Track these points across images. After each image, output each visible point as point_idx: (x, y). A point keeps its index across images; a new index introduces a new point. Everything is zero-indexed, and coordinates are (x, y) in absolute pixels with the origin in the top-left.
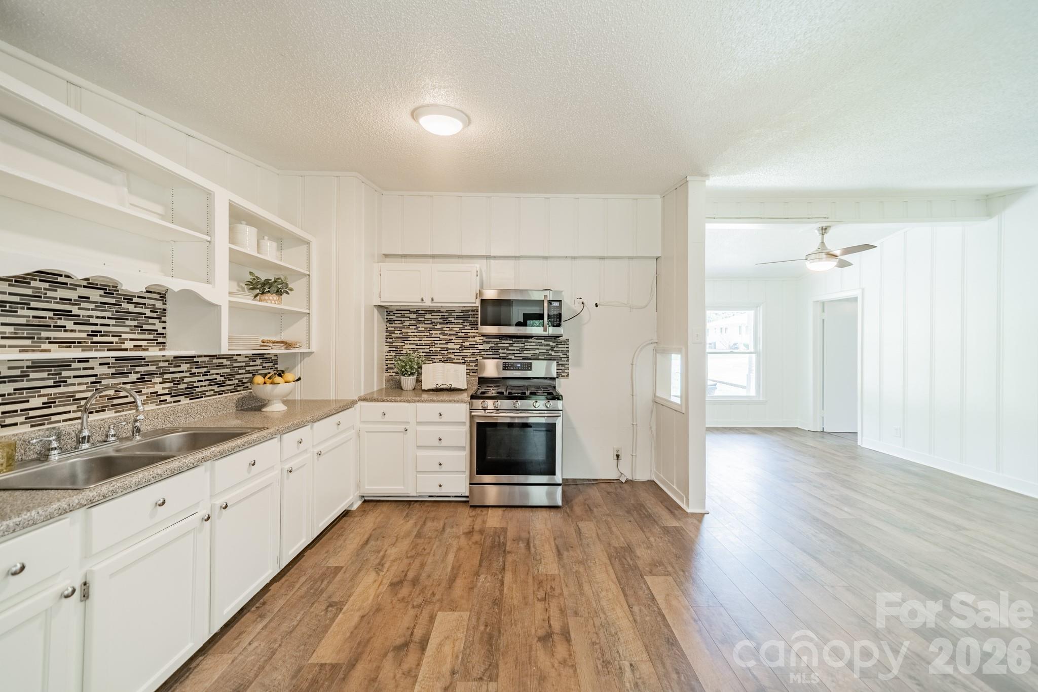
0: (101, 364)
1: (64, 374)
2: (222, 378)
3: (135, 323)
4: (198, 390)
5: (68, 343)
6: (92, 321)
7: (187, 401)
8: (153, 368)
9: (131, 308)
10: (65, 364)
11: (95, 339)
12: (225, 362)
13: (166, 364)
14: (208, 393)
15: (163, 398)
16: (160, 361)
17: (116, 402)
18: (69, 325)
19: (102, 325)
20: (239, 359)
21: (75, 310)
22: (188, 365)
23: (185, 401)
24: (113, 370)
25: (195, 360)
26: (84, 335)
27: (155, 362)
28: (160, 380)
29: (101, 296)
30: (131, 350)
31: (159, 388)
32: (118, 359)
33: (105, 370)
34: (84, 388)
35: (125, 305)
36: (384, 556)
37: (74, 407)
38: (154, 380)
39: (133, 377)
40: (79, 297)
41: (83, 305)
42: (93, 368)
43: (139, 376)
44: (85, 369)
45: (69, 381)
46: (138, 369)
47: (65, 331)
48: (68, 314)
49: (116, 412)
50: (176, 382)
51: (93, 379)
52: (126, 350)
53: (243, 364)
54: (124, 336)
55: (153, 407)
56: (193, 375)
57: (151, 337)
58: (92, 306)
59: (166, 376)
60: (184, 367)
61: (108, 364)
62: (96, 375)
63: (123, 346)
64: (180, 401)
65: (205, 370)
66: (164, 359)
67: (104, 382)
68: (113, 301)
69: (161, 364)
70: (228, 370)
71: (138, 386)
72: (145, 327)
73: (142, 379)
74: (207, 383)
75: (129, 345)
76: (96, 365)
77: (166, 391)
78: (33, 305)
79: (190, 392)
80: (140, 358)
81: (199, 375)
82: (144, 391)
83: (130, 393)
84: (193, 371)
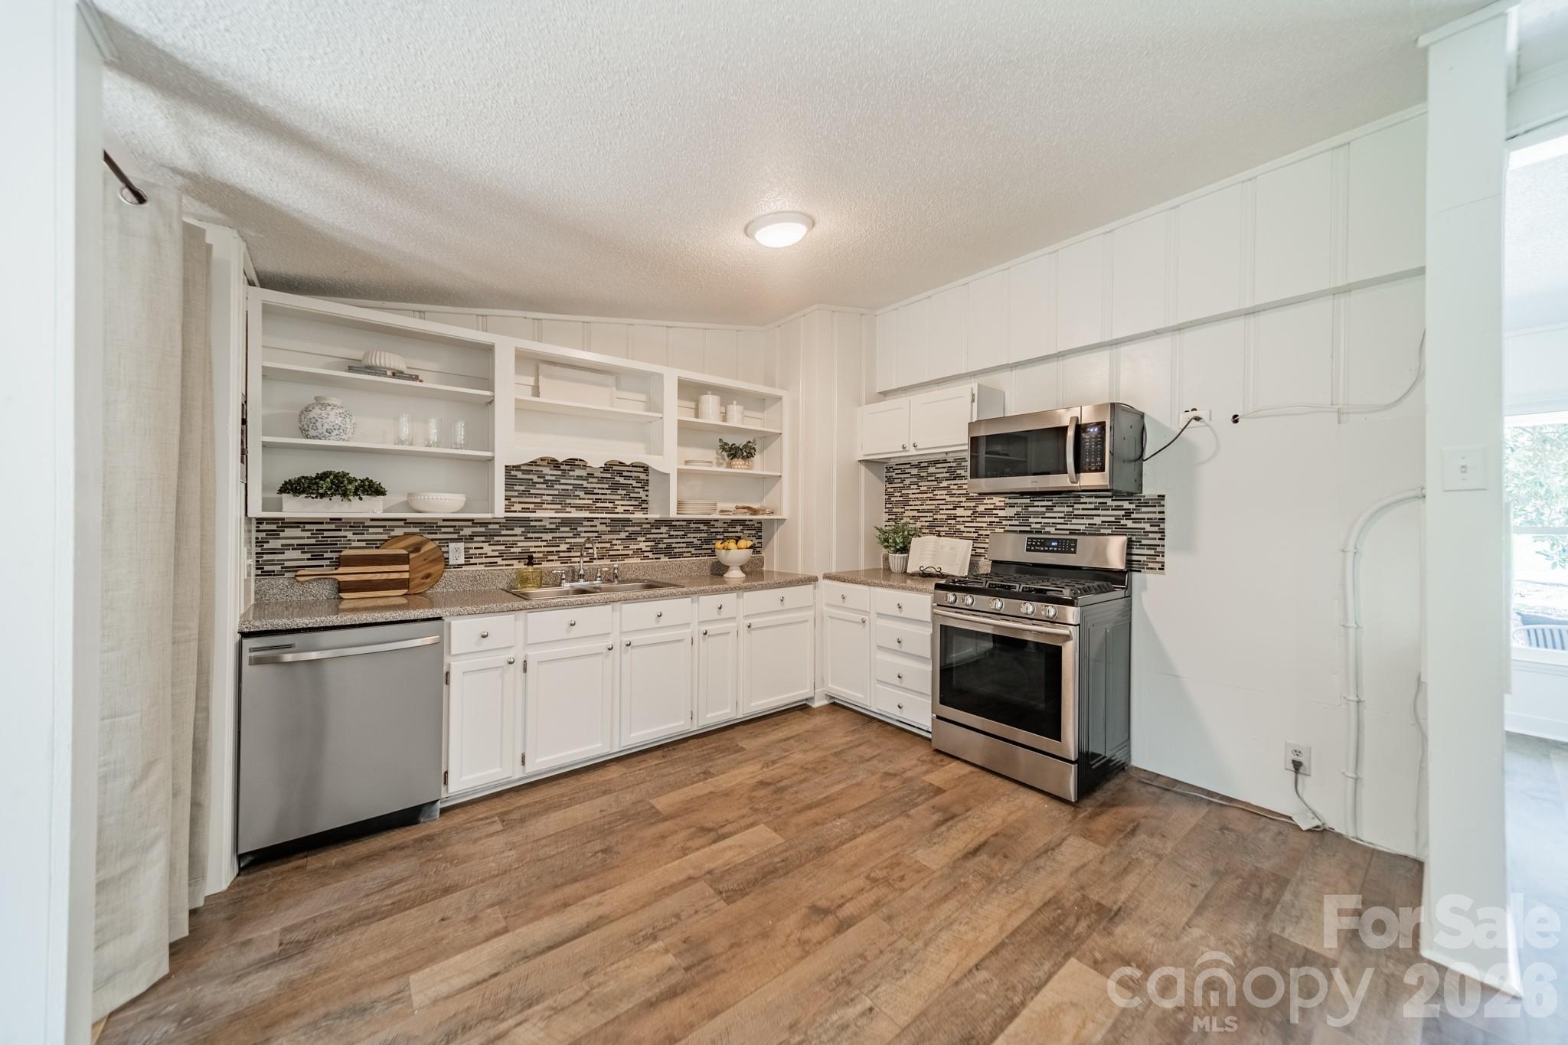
0: (601, 524)
1: (579, 529)
2: (700, 542)
3: (624, 492)
4: (676, 550)
5: (579, 508)
6: (596, 491)
7: (666, 559)
8: (639, 529)
9: (622, 480)
10: (579, 521)
11: (598, 505)
12: (702, 527)
13: (649, 526)
14: (685, 555)
15: (646, 554)
16: (644, 523)
17: (611, 553)
18: (581, 494)
19: (602, 494)
20: (717, 524)
21: (585, 484)
22: (667, 528)
23: (664, 559)
24: (609, 529)
25: (674, 523)
26: (590, 502)
27: (640, 524)
28: (644, 539)
29: (601, 472)
30: (622, 513)
31: (643, 546)
32: (613, 520)
33: (603, 528)
34: (590, 540)
35: (617, 478)
36: (787, 756)
38: (639, 539)
39: (623, 535)
40: (588, 474)
41: (590, 480)
42: (596, 526)
43: (627, 534)
44: (591, 526)
45: (582, 534)
46: (626, 529)
47: (580, 499)
48: (581, 487)
49: (611, 561)
50: (657, 542)
51: (596, 534)
52: (618, 513)
53: (722, 530)
54: (617, 502)
55: (638, 560)
56: (671, 537)
57: (637, 503)
58: (596, 480)
59: (648, 536)
60: (664, 529)
61: (606, 523)
62: (598, 532)
63: (616, 511)
64: (660, 558)
65: (683, 533)
66: (647, 521)
67: (603, 537)
68: (609, 476)
69: (644, 526)
70: (706, 535)
71: (627, 543)
72: (632, 495)
73: (630, 537)
74: (684, 545)
75: (620, 509)
76: (598, 525)
77: (648, 549)
78: (562, 481)
79: (669, 552)
80: (629, 520)
81: (677, 537)
82: (631, 547)
83: (621, 547)
84: (672, 533)
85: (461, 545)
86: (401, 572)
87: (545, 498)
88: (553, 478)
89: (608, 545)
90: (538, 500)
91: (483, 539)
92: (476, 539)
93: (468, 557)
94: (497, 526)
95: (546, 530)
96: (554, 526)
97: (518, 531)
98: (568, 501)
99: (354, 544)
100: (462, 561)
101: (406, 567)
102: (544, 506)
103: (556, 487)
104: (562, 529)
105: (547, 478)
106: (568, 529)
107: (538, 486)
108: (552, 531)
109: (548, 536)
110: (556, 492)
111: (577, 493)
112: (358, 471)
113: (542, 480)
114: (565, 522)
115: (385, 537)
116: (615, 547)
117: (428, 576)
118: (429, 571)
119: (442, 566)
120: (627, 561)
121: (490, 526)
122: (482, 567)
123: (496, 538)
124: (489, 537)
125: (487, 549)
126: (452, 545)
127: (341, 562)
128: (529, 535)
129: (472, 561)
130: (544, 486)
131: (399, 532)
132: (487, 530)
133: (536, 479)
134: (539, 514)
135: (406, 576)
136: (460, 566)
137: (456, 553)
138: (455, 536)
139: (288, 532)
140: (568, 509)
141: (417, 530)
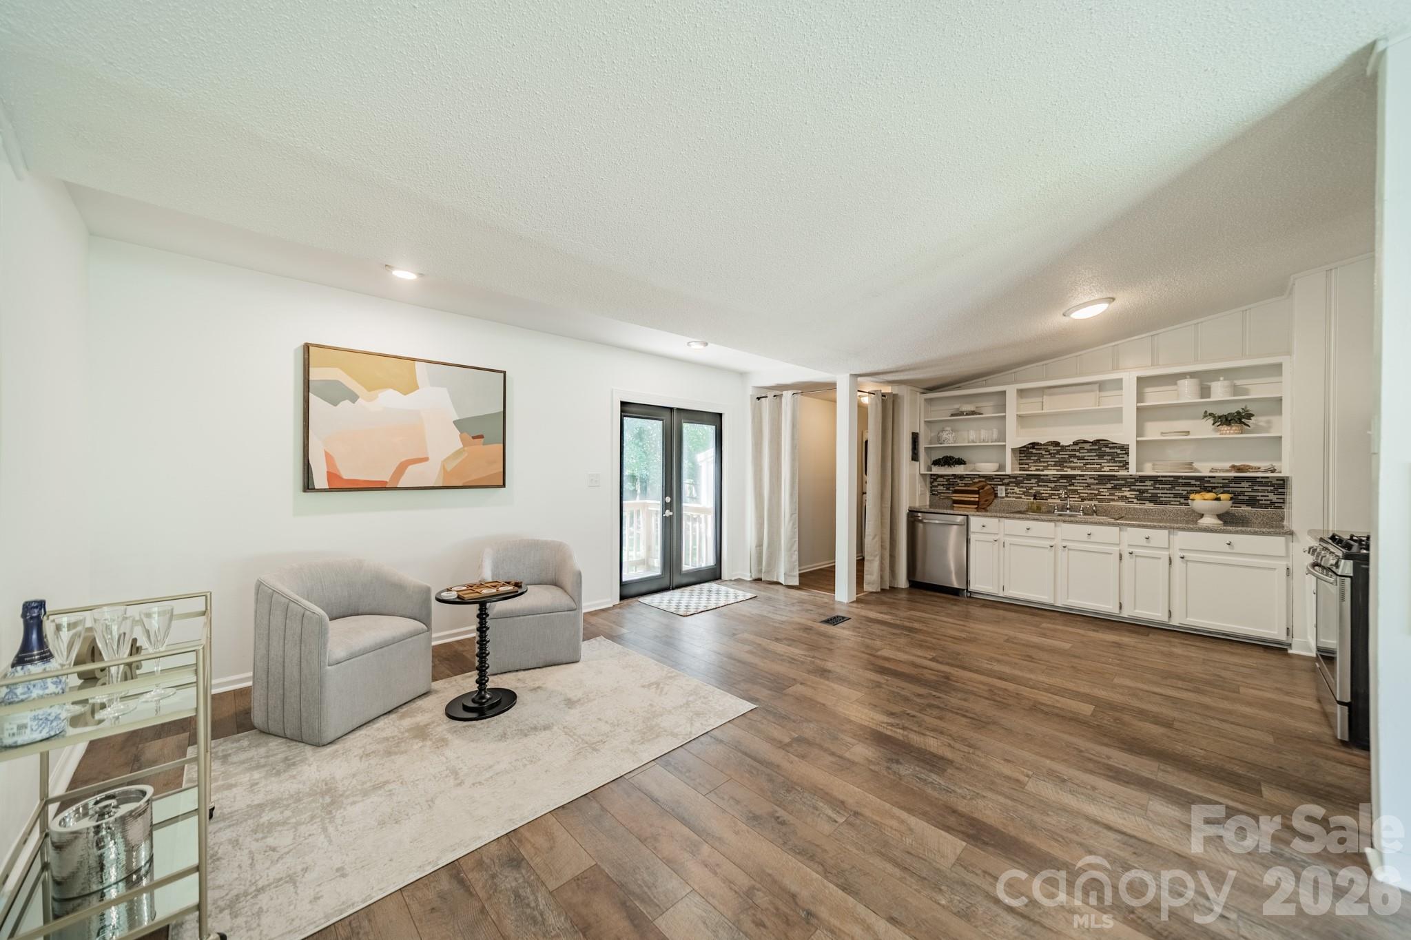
0: (1090, 478)
1: (1073, 481)
3: (1110, 458)
6: (1086, 458)
7: (1152, 505)
8: (1123, 482)
9: (1108, 450)
10: (1074, 477)
11: (1087, 466)
12: (1193, 482)
13: (1133, 480)
14: (1172, 503)
15: (1130, 500)
16: (1128, 478)
17: (1099, 497)
18: (1075, 460)
19: (1091, 459)
20: (1212, 480)
21: (1078, 454)
22: (1152, 482)
23: (1149, 504)
24: (1097, 481)
25: (1160, 479)
26: (1082, 465)
27: (1124, 479)
28: (1128, 489)
29: (1091, 446)
30: (1108, 471)
31: (1128, 494)
32: (1099, 475)
33: (1092, 481)
34: (1082, 488)
35: (1104, 449)
37: (1077, 496)
38: (1123, 489)
39: (1109, 486)
41: (1081, 451)
42: (1086, 480)
43: (1113, 485)
44: (1083, 480)
45: (1075, 484)
46: (1111, 482)
47: (1074, 463)
48: (1074, 456)
50: (1142, 492)
51: (1087, 485)
52: (1105, 471)
54: (1103, 464)
55: (1124, 504)
56: (1157, 488)
57: (1122, 464)
58: (1086, 451)
59: (1133, 487)
60: (1149, 483)
61: (1094, 478)
62: (1088, 483)
63: (1103, 470)
64: (1145, 504)
65: (1170, 486)
66: (1131, 477)
67: (1092, 486)
68: (1098, 447)
69: (1128, 480)
71: (1113, 491)
72: (1116, 459)
73: (1115, 487)
74: (1172, 495)
75: (1106, 469)
76: (1088, 479)
77: (1133, 496)
78: (1061, 453)
79: (1154, 499)
80: (1114, 476)
81: (1163, 489)
82: (1116, 494)
83: (1108, 494)
84: (1157, 486)
85: (1003, 487)
86: (975, 498)
87: (1049, 463)
88: (1055, 451)
89: (1097, 492)
90: (1046, 464)
91: (1014, 485)
92: (1011, 485)
93: (1007, 493)
94: (1021, 479)
95: (1051, 481)
96: (1055, 479)
97: (1033, 481)
98: (1065, 464)
99: (960, 485)
100: (1004, 495)
101: (977, 496)
102: (1049, 468)
103: (1057, 456)
104: (1061, 481)
105: (1051, 452)
106: (1065, 481)
107: (1045, 456)
108: (1054, 482)
109: (1053, 485)
110: (1057, 460)
111: (1071, 460)
112: (956, 455)
113: (1048, 453)
114: (1063, 477)
115: (971, 482)
116: (1102, 494)
117: (986, 501)
118: (988, 498)
119: (993, 497)
120: (1112, 503)
121: (1018, 479)
122: (1014, 499)
123: (1021, 485)
124: (1018, 484)
125: (1017, 490)
126: (999, 487)
127: (956, 492)
128: (1040, 484)
129: (1009, 495)
130: (1049, 456)
131: (976, 480)
132: (1015, 480)
133: (1044, 452)
134: (1046, 472)
135: (977, 499)
136: (1003, 498)
137: (1001, 491)
138: (1001, 483)
139: (939, 479)
140: (1065, 469)
141: (983, 480)
